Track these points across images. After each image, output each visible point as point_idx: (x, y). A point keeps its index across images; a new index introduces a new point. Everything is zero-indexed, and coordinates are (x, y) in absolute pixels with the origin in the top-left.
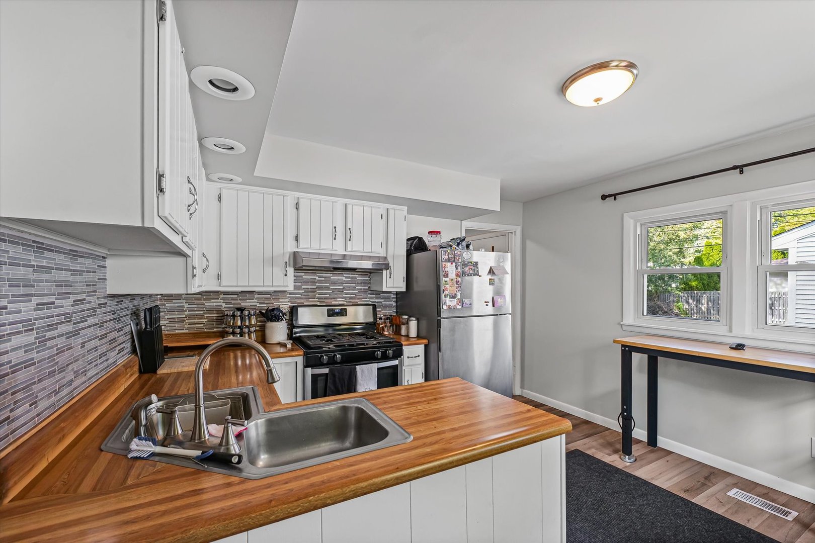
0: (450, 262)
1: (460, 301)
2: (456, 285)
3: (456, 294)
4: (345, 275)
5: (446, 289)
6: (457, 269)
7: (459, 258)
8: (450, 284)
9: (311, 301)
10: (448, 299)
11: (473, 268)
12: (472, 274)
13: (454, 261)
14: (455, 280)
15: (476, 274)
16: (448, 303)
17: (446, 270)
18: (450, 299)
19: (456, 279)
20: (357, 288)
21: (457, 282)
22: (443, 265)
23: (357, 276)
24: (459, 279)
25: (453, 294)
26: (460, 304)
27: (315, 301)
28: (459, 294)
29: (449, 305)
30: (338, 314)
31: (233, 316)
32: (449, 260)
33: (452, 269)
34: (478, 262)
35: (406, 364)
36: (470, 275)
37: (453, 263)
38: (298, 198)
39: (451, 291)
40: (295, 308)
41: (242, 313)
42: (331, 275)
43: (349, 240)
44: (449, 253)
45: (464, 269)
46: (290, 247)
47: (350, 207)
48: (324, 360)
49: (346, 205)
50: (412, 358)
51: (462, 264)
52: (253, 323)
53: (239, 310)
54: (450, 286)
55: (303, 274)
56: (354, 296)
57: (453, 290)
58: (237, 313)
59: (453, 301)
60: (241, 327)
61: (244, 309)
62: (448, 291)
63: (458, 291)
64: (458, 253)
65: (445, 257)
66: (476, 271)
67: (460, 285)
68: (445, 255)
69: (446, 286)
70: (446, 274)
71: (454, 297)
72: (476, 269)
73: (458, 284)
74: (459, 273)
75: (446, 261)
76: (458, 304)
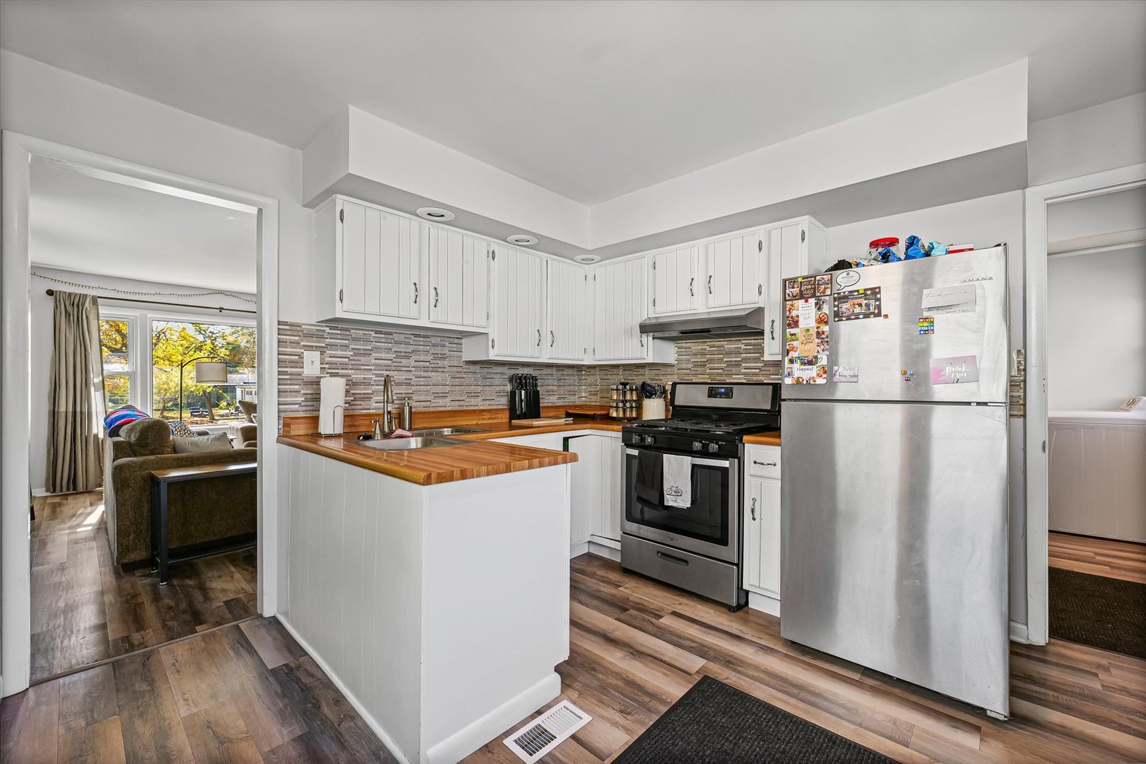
0: (804, 298)
1: (826, 371)
2: (817, 340)
3: (816, 357)
4: (743, 342)
5: (793, 349)
6: (819, 309)
7: (825, 288)
8: (801, 338)
9: (700, 378)
10: (797, 366)
11: (864, 302)
12: (859, 314)
13: (814, 296)
14: (813, 332)
15: (873, 313)
16: (796, 374)
17: (794, 313)
18: (802, 367)
19: (818, 328)
21: (819, 334)
22: (788, 306)
23: (757, 342)
24: (826, 328)
25: (810, 358)
26: (825, 376)
27: (706, 378)
28: (825, 358)
29: (798, 378)
30: (721, 395)
31: (617, 390)
32: (801, 296)
33: (807, 312)
34: (879, 288)
35: (752, 473)
36: (853, 317)
37: (809, 300)
38: (655, 257)
39: (805, 351)
40: (674, 385)
41: (625, 387)
42: (726, 343)
43: (710, 293)
44: (801, 282)
45: (838, 306)
46: (647, 313)
47: (711, 247)
48: (635, 439)
49: (707, 246)
50: (762, 464)
51: (835, 299)
52: (634, 399)
53: (622, 384)
54: (802, 343)
55: (693, 344)
56: (758, 370)
57: (809, 350)
58: (620, 387)
59: (808, 370)
60: (624, 402)
61: (627, 384)
62: (797, 352)
63: (820, 351)
64: (823, 279)
65: (791, 292)
66: (871, 308)
67: (826, 340)
68: (793, 288)
69: (792, 343)
70: (793, 321)
71: (810, 363)
72: (872, 302)
73: (822, 338)
74: (826, 316)
75: (794, 298)
76: (821, 376)
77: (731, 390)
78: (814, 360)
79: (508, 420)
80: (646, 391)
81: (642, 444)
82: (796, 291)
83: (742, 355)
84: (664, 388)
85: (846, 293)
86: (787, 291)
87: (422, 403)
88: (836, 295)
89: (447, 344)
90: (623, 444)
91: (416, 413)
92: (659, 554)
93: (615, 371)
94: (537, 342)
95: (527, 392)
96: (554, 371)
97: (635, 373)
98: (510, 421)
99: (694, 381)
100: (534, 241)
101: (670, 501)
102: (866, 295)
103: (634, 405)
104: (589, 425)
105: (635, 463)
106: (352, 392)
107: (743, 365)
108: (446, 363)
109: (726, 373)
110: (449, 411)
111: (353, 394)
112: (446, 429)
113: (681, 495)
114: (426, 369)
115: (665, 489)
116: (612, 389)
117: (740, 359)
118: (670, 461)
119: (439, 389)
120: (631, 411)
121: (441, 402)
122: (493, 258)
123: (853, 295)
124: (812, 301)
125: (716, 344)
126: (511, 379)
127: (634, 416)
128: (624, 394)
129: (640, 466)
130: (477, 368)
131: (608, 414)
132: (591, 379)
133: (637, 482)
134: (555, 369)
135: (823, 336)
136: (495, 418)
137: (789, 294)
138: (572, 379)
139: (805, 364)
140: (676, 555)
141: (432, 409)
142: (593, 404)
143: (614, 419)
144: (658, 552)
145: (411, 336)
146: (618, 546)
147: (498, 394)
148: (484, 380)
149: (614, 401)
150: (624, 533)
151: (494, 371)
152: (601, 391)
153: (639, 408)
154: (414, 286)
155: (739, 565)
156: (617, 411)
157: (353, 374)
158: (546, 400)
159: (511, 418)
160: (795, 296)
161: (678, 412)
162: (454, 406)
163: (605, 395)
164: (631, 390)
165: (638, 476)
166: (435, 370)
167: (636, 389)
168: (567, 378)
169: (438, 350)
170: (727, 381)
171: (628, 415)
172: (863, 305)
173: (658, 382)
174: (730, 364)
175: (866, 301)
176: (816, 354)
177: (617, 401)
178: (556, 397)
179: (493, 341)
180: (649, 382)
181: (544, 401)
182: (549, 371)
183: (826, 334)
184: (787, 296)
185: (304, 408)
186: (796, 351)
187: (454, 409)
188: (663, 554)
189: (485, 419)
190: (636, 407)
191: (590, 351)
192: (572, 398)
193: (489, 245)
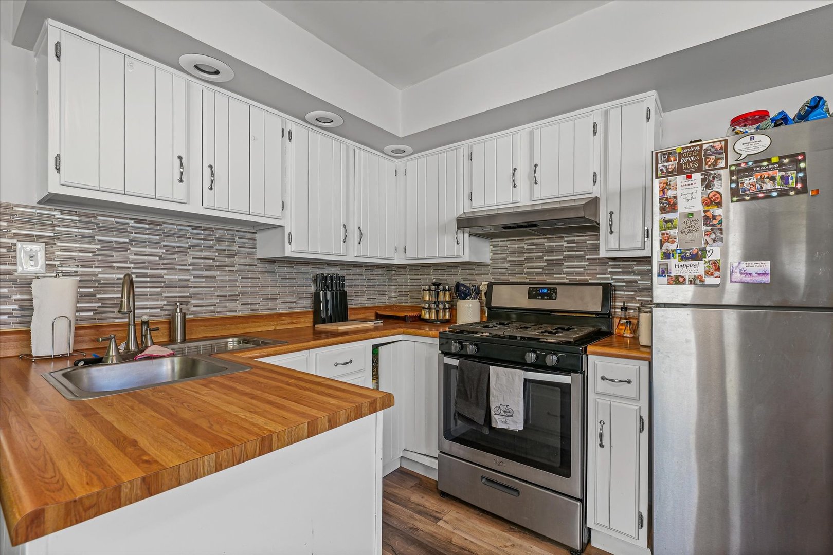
0: (684, 173)
2: (704, 228)
3: (704, 250)
6: (708, 186)
7: (717, 160)
9: (517, 278)
13: (699, 169)
18: (682, 263)
20: (587, 257)
23: (587, 238)
24: (718, 212)
26: (717, 273)
30: (543, 296)
31: (429, 290)
32: (680, 170)
33: (691, 190)
34: (803, 154)
35: (598, 390)
36: (761, 195)
37: (693, 175)
38: (472, 146)
39: (687, 242)
40: (490, 285)
41: (438, 288)
42: (546, 240)
43: (536, 183)
44: (680, 153)
45: (736, 182)
46: (464, 208)
47: (536, 133)
48: (455, 347)
49: (531, 133)
50: (612, 380)
51: (732, 173)
52: (448, 300)
53: (434, 284)
54: (682, 232)
55: (509, 242)
56: (582, 270)
57: (693, 241)
58: (433, 288)
59: (691, 266)
60: (437, 303)
61: (440, 284)
62: (675, 244)
63: (710, 242)
64: (713, 147)
65: (666, 167)
66: (790, 182)
67: (719, 226)
68: (668, 161)
69: (667, 231)
70: (669, 204)
71: (695, 257)
72: (793, 174)
73: (713, 225)
74: (718, 195)
75: (670, 173)
76: (712, 274)
77: (555, 290)
78: (700, 253)
79: (311, 324)
80: (461, 292)
81: (463, 352)
82: (672, 165)
83: (565, 253)
84: (479, 288)
85: (750, 164)
86: (659, 166)
87: (204, 308)
88: (733, 168)
89: (237, 239)
90: (440, 352)
91: (192, 321)
92: (484, 480)
93: (426, 270)
94: (343, 238)
95: (333, 294)
96: (362, 271)
97: (447, 273)
98: (314, 326)
99: (511, 281)
100: (338, 121)
101: (499, 422)
102: (780, 164)
103: (447, 306)
104: (402, 330)
105: (454, 374)
106: (98, 296)
107: (565, 264)
108: (236, 260)
109: (546, 272)
110: (239, 317)
111: (100, 298)
112: (231, 340)
113: (512, 416)
114: (208, 267)
115: (492, 407)
116: (424, 290)
117: (562, 258)
118: (498, 374)
119: (227, 292)
120: (444, 312)
121: (229, 306)
122: (290, 139)
123: (761, 166)
124: (697, 177)
125: (535, 241)
126: (315, 280)
127: (447, 317)
128: (437, 295)
129: (462, 380)
130: (275, 267)
131: (420, 315)
132: (401, 279)
133: (457, 397)
134: (363, 269)
135: (714, 222)
136: (297, 323)
137: (662, 170)
138: (381, 278)
139: (686, 259)
140: (505, 483)
141: (217, 315)
142: (403, 304)
143: (426, 321)
144: (483, 477)
145: (187, 228)
146: (434, 464)
147: (301, 296)
148: (284, 281)
149: (426, 302)
150: (441, 452)
151: (296, 271)
152: (412, 291)
153: (453, 309)
154: (178, 160)
155: (583, 501)
156: (429, 313)
157: (100, 273)
158: (354, 302)
159: (315, 322)
160: (672, 172)
161: (495, 314)
162: (247, 311)
163: (415, 295)
164: (444, 290)
165: (459, 390)
166: (221, 268)
167: (449, 290)
168: (376, 278)
169: (225, 246)
170: (548, 281)
171: (441, 316)
172: (778, 178)
173: (472, 282)
174: (550, 263)
175: (783, 173)
176: (703, 246)
177: (429, 302)
178: (365, 298)
179: (290, 235)
180: (462, 282)
181: (352, 302)
182: (358, 271)
183: (719, 219)
184: (660, 172)
185: (18, 320)
186: (673, 242)
187: (246, 313)
188: (488, 480)
189: (284, 324)
190: (450, 308)
191: (401, 249)
192: (382, 299)
193: (284, 122)
